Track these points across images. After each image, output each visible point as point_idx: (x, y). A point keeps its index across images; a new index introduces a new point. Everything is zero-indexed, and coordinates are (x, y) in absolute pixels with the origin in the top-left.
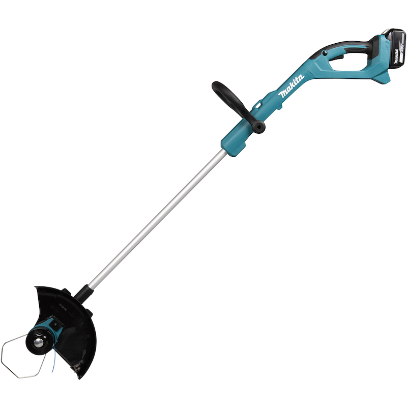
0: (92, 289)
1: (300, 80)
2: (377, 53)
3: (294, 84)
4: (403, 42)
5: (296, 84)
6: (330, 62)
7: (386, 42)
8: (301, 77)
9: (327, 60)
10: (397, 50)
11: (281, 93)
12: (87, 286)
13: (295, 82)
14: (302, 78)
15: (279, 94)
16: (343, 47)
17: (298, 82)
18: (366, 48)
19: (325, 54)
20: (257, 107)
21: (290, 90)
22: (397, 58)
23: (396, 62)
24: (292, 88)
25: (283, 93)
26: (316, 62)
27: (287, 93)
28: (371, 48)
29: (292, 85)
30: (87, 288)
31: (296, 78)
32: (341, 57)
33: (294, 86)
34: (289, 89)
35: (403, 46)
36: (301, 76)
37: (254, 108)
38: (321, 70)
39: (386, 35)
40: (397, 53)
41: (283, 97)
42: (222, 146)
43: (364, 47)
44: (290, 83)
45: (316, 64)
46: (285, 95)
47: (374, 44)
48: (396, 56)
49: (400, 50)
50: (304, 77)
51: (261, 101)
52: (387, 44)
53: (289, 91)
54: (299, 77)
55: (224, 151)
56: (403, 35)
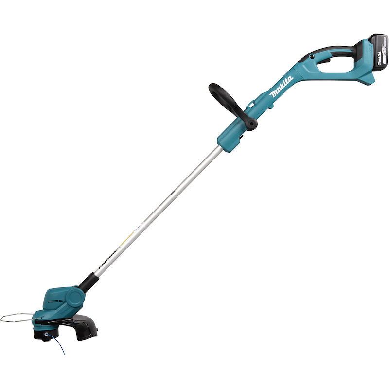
0: (98, 276)
1: (290, 81)
2: (361, 56)
3: (284, 85)
4: (385, 45)
5: (286, 85)
6: (317, 65)
7: (370, 45)
8: (290, 79)
9: (315, 63)
10: (380, 53)
11: (272, 93)
12: (93, 274)
13: (284, 83)
14: (292, 79)
15: (270, 94)
16: (329, 51)
17: (288, 83)
18: (350, 51)
19: (312, 58)
20: (251, 106)
21: (281, 90)
22: (380, 60)
23: (379, 63)
24: (282, 88)
25: (274, 93)
26: (304, 64)
27: (277, 93)
28: (355, 52)
29: (282, 86)
30: (93, 276)
31: (286, 79)
32: (328, 60)
33: (284, 87)
34: (279, 89)
36: (290, 77)
37: (247, 108)
38: (309, 72)
39: (370, 40)
40: (380, 55)
41: (274, 97)
42: (218, 143)
43: (349, 51)
44: (280, 84)
45: (304, 66)
46: (276, 95)
47: (358, 48)
48: (380, 58)
50: (293, 78)
51: (254, 102)
52: (371, 48)
53: (279, 91)
54: (288, 79)
55: (220, 147)
56: (385, 39)
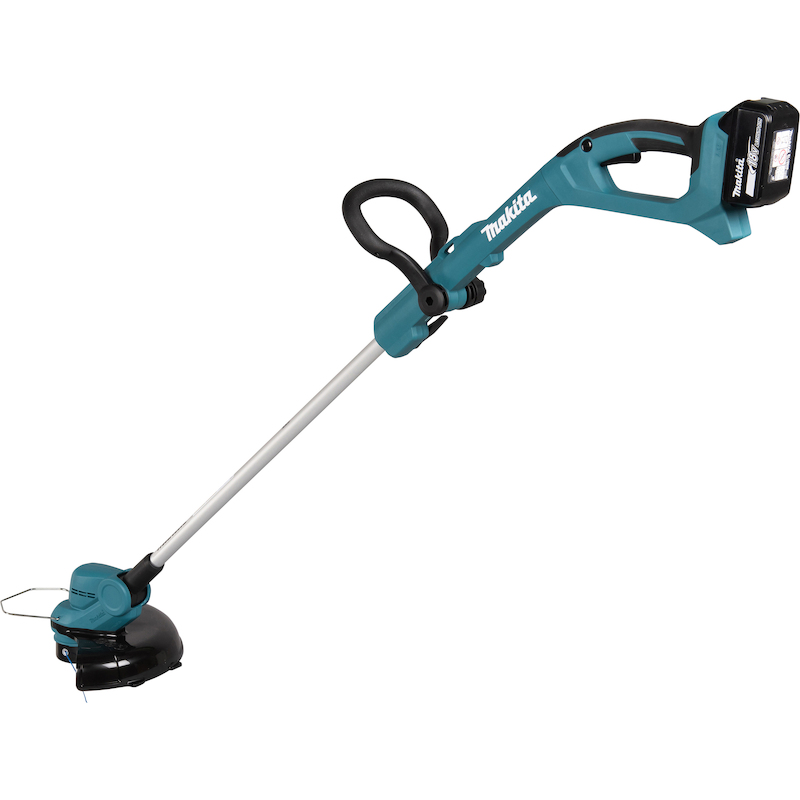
1: (527, 204)
3: (513, 212)
4: (757, 141)
5: (517, 213)
8: (529, 198)
10: (741, 162)
11: (486, 229)
13: (515, 207)
14: (531, 200)
15: (482, 232)
16: (630, 136)
17: (523, 208)
18: (682, 143)
19: (588, 149)
21: (506, 224)
22: (739, 183)
23: (736, 192)
24: (510, 221)
27: (498, 232)
29: (510, 215)
31: (519, 199)
32: (634, 158)
33: (514, 217)
34: (502, 222)
35: (757, 151)
38: (574, 185)
40: (740, 168)
41: (490, 239)
43: (677, 140)
44: (507, 210)
45: (562, 167)
46: (493, 236)
48: (739, 177)
49: (749, 162)
50: (535, 197)
52: (720, 143)
53: (501, 228)
54: (525, 196)
55: (378, 343)
56: (759, 121)
